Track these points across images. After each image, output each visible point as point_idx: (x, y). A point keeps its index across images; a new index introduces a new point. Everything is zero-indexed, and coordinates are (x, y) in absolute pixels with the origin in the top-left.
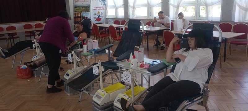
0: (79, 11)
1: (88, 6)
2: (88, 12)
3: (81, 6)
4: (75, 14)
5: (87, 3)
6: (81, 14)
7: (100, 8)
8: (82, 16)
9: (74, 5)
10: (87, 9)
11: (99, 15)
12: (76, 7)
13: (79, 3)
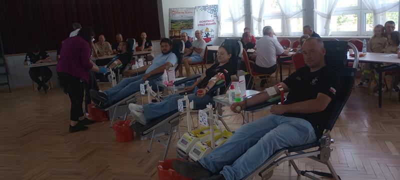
0: (177, 28)
1: (190, 20)
2: (190, 29)
3: (181, 21)
4: (171, 32)
5: (189, 15)
6: (180, 33)
7: (208, 23)
9: (169, 19)
10: (189, 24)
11: (208, 33)
12: (172, 22)
13: (178, 17)
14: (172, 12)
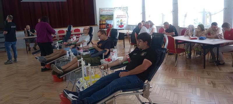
0: (104, 19)
1: (111, 15)
2: (112, 20)
3: (106, 15)
4: (100, 21)
5: (111, 12)
6: (105, 22)
7: (122, 16)
8: (107, 24)
9: (99, 14)
11: (122, 23)
12: (101, 16)
13: (104, 13)
14: (101, 10)
